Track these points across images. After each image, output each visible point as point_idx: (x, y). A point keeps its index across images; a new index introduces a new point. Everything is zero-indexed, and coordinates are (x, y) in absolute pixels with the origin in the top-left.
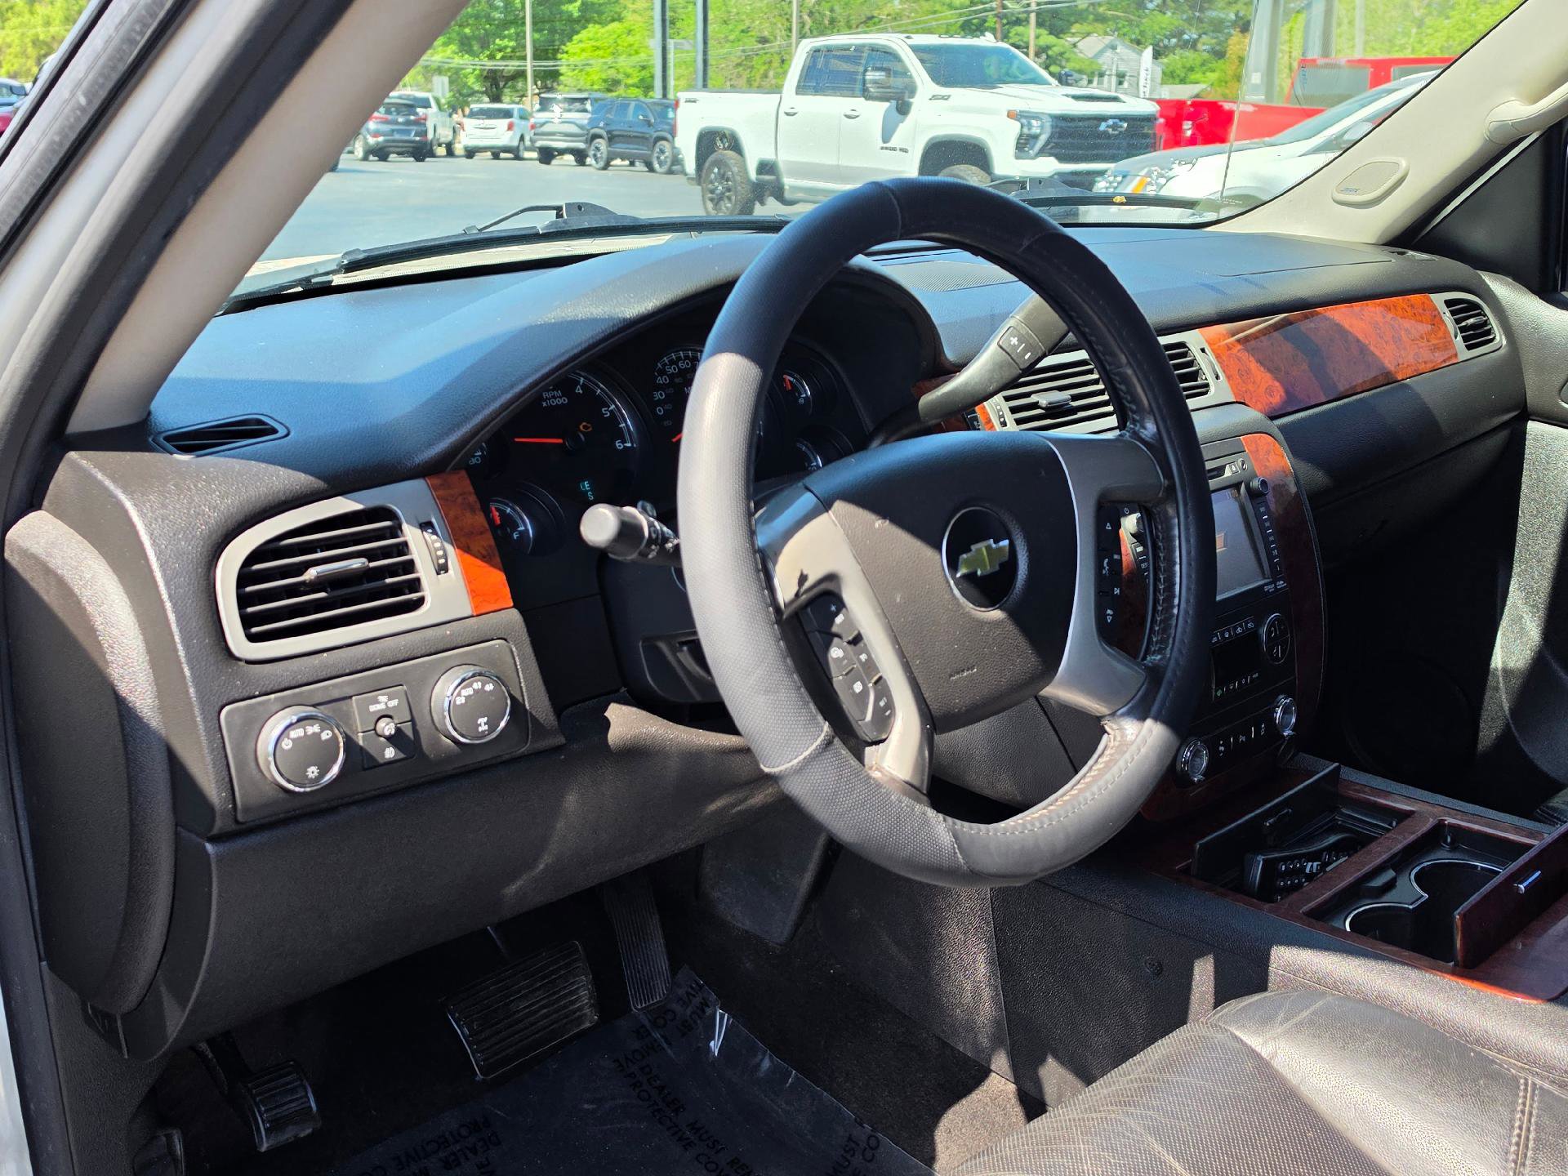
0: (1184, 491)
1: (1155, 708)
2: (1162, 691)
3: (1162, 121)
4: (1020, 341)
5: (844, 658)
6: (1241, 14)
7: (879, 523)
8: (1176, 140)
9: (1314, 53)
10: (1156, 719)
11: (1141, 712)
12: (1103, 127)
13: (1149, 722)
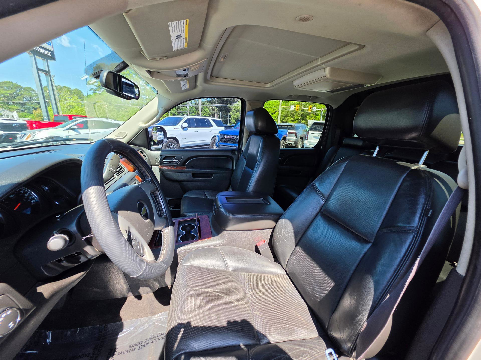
0: (159, 188)
1: (169, 224)
2: (169, 221)
3: (28, 124)
4: (112, 168)
5: (135, 243)
6: (33, 107)
7: (128, 212)
8: (32, 128)
9: (56, 114)
10: (170, 226)
11: (167, 226)
12: (14, 125)
13: (169, 227)
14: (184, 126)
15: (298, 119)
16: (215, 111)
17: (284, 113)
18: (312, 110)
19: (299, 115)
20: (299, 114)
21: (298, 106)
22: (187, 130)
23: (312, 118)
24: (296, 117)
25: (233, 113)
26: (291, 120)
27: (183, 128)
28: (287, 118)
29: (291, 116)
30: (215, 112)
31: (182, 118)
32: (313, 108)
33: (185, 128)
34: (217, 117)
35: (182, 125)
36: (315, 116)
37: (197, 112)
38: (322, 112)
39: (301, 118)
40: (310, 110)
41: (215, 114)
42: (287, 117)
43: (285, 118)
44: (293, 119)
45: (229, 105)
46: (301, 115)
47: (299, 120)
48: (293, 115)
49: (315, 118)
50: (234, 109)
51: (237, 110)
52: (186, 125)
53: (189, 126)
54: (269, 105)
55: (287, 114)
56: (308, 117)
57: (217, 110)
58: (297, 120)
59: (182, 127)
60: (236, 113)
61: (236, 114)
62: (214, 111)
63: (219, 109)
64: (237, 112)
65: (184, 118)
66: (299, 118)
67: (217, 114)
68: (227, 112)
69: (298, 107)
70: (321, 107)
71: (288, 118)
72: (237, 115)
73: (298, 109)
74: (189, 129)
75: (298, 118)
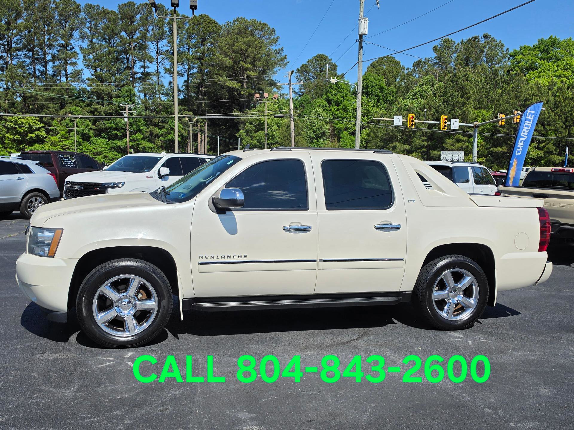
14: (162, 173)
15: (423, 147)
16: (199, 127)
17: (385, 132)
18: (450, 125)
19: (423, 136)
20: (423, 133)
21: (413, 117)
22: (167, 179)
23: (460, 144)
24: (417, 142)
25: (247, 132)
26: (402, 149)
27: (161, 177)
28: (391, 145)
29: (402, 138)
30: (198, 129)
31: (158, 157)
32: (453, 121)
33: (163, 176)
34: (203, 142)
35: (159, 171)
36: (465, 138)
37: (148, 130)
38: (475, 131)
39: (429, 143)
40: (445, 126)
41: (199, 136)
42: (392, 142)
43: (388, 145)
44: (407, 147)
45: (236, 113)
46: (431, 137)
47: (424, 150)
48: (410, 137)
49: (467, 144)
50: (251, 123)
51: (259, 124)
52: (165, 171)
53: (171, 174)
54: (343, 110)
55: (391, 134)
56: (448, 141)
57: (204, 125)
58: (419, 149)
59: (159, 174)
60: (256, 132)
61: (255, 135)
62: (195, 128)
63: (209, 122)
64: (258, 131)
65: (161, 158)
66: (425, 143)
67: (203, 136)
68: (231, 129)
69: (414, 119)
70: (480, 115)
71: (395, 144)
72: (257, 138)
73: (414, 123)
74: (170, 177)
75: (422, 143)
